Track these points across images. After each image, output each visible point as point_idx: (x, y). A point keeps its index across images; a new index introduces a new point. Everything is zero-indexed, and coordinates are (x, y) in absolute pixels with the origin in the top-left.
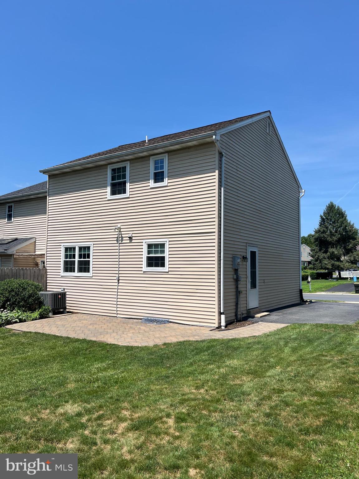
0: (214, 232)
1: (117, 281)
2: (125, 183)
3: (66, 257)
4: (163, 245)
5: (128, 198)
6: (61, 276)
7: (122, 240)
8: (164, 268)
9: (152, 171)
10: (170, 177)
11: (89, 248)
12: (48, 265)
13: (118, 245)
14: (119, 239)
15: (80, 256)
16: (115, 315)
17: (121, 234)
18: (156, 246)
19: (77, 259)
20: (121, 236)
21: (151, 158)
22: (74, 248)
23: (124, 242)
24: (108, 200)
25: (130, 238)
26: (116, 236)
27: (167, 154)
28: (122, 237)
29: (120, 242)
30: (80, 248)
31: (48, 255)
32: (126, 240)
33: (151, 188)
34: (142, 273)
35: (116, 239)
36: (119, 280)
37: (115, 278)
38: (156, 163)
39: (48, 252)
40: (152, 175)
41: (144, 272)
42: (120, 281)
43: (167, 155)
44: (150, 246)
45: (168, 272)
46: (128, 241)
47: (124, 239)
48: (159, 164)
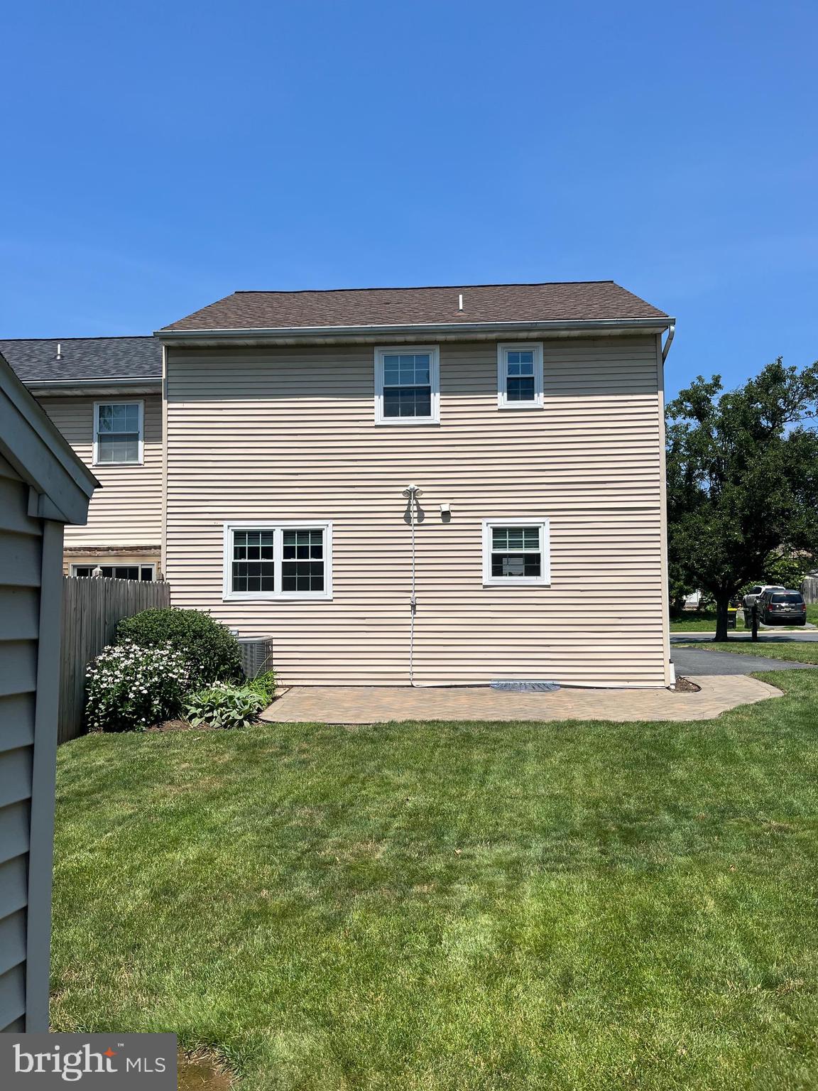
0: (659, 508)
1: (409, 608)
2: (427, 392)
3: (239, 553)
4: (534, 532)
5: (438, 426)
6: (224, 601)
7: (421, 517)
8: (538, 577)
9: (503, 374)
10: (549, 392)
11: (318, 534)
12: (169, 576)
13: (410, 528)
14: (413, 515)
15: (288, 552)
16: (408, 683)
17: (418, 505)
18: (515, 531)
19: (278, 558)
20: (418, 507)
21: (500, 346)
22: (268, 535)
23: (425, 521)
24: (377, 427)
25: (446, 515)
26: (405, 508)
27: (542, 343)
28: (421, 512)
29: (416, 521)
30: (288, 534)
31: (170, 549)
32: (433, 519)
33: (500, 411)
34: (481, 588)
35: (402, 515)
36: (413, 606)
37: (408, 601)
38: (512, 358)
39: (170, 542)
40: (503, 383)
41: (485, 587)
42: (418, 608)
43: (541, 345)
44: (498, 532)
45: (549, 586)
46: (440, 521)
47: (426, 515)
48: (520, 361)
